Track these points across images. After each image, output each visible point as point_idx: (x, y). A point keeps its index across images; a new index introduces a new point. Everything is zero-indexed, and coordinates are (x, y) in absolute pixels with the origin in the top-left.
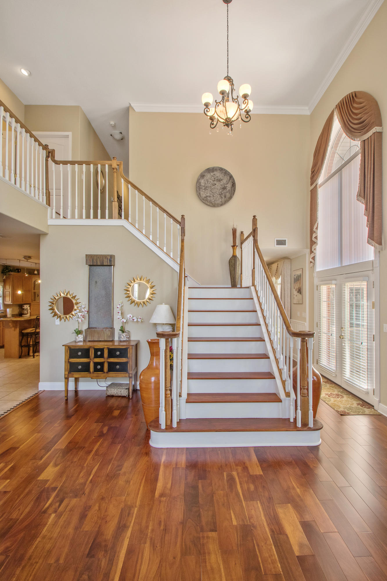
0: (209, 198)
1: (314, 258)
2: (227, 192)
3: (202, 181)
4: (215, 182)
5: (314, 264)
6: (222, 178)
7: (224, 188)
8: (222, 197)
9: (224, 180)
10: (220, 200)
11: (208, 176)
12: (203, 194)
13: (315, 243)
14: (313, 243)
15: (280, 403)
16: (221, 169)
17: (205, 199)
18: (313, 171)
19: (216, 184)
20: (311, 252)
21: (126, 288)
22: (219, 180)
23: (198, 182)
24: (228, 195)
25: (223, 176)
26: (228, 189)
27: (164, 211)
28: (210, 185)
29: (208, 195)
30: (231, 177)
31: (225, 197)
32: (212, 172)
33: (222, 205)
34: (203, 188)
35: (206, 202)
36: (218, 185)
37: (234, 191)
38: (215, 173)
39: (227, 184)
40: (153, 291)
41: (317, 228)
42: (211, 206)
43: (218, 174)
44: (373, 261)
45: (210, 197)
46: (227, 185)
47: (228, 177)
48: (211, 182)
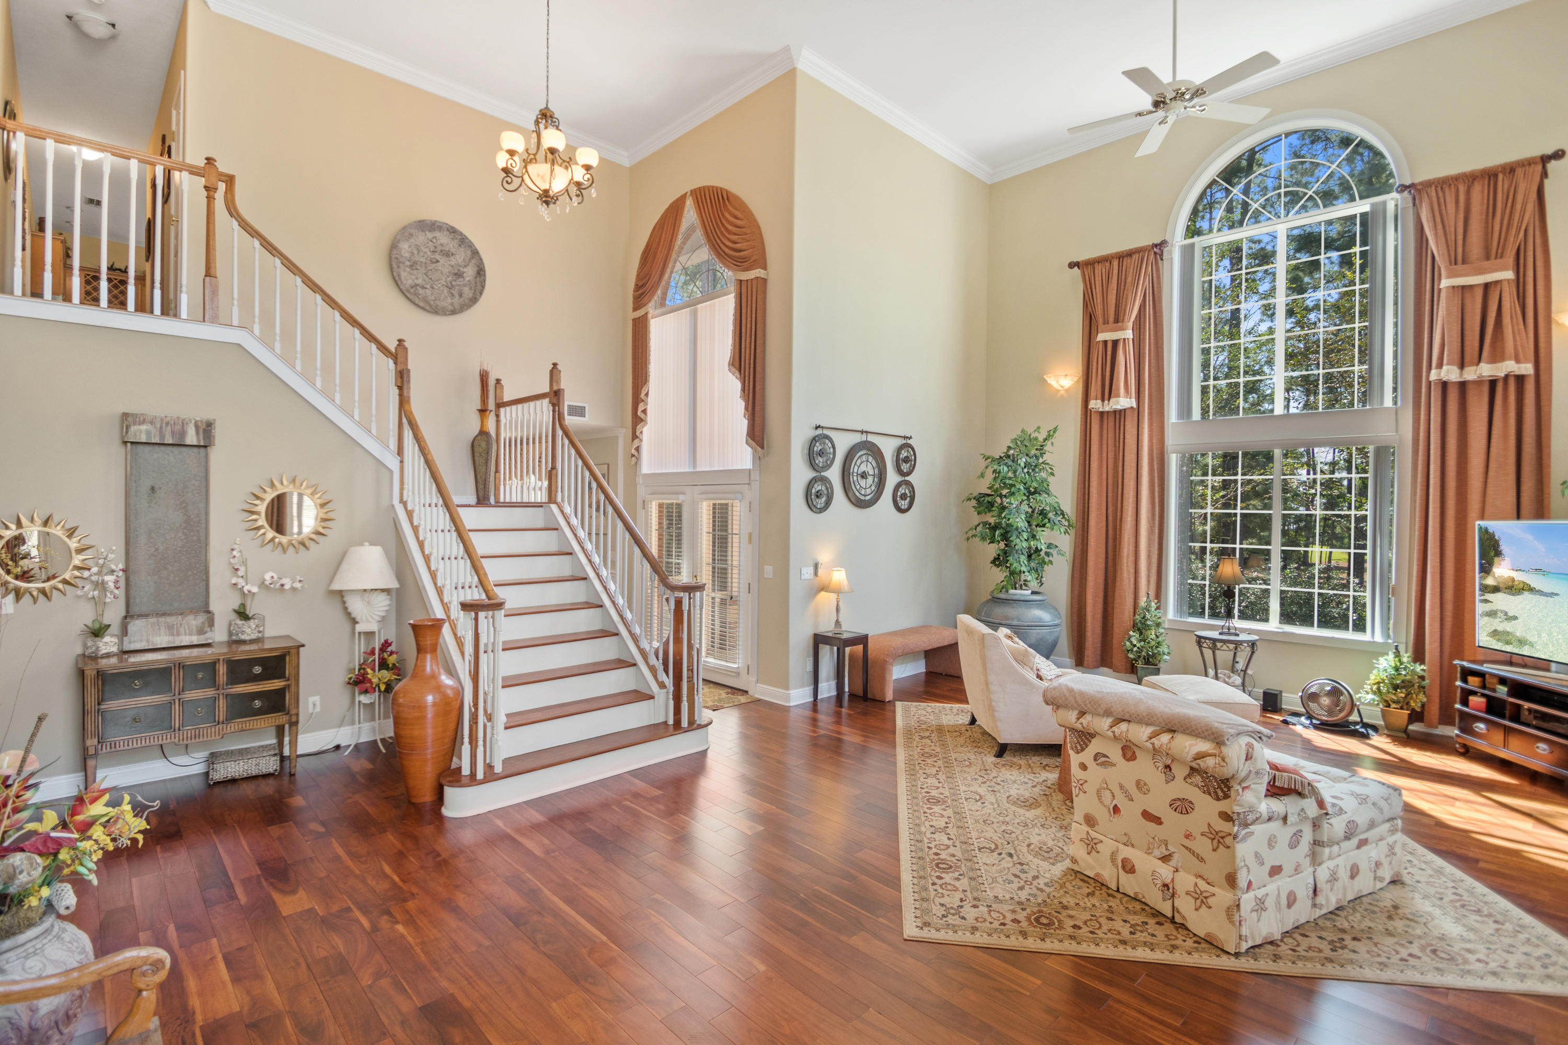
0: (421, 291)
1: (638, 449)
2: (465, 285)
3: (405, 247)
4: (438, 257)
5: (638, 459)
6: (453, 250)
7: (459, 275)
8: (453, 295)
9: (458, 257)
10: (449, 300)
11: (421, 238)
12: (408, 279)
13: (642, 420)
14: (637, 420)
15: (652, 701)
16: (453, 231)
17: (412, 290)
18: (640, 284)
19: (438, 261)
20: (635, 436)
21: (247, 507)
22: (448, 254)
23: (394, 246)
24: (468, 293)
25: (456, 245)
26: (467, 279)
27: (354, 322)
28: (423, 260)
29: (420, 281)
30: (475, 253)
31: (461, 295)
32: (430, 231)
33: (453, 312)
34: (408, 263)
35: (416, 300)
36: (445, 265)
37: (483, 287)
38: (437, 234)
39: (465, 266)
40: (326, 513)
41: (647, 395)
42: (428, 311)
43: (443, 239)
44: (749, 470)
45: (423, 288)
46: (465, 270)
47: (469, 253)
48: (425, 253)
